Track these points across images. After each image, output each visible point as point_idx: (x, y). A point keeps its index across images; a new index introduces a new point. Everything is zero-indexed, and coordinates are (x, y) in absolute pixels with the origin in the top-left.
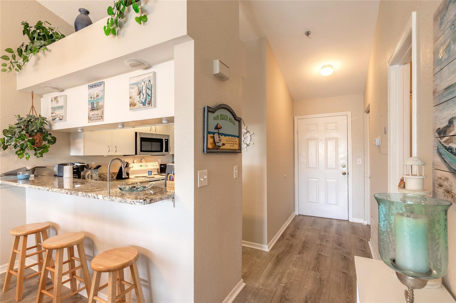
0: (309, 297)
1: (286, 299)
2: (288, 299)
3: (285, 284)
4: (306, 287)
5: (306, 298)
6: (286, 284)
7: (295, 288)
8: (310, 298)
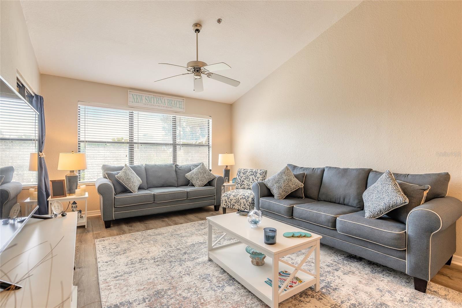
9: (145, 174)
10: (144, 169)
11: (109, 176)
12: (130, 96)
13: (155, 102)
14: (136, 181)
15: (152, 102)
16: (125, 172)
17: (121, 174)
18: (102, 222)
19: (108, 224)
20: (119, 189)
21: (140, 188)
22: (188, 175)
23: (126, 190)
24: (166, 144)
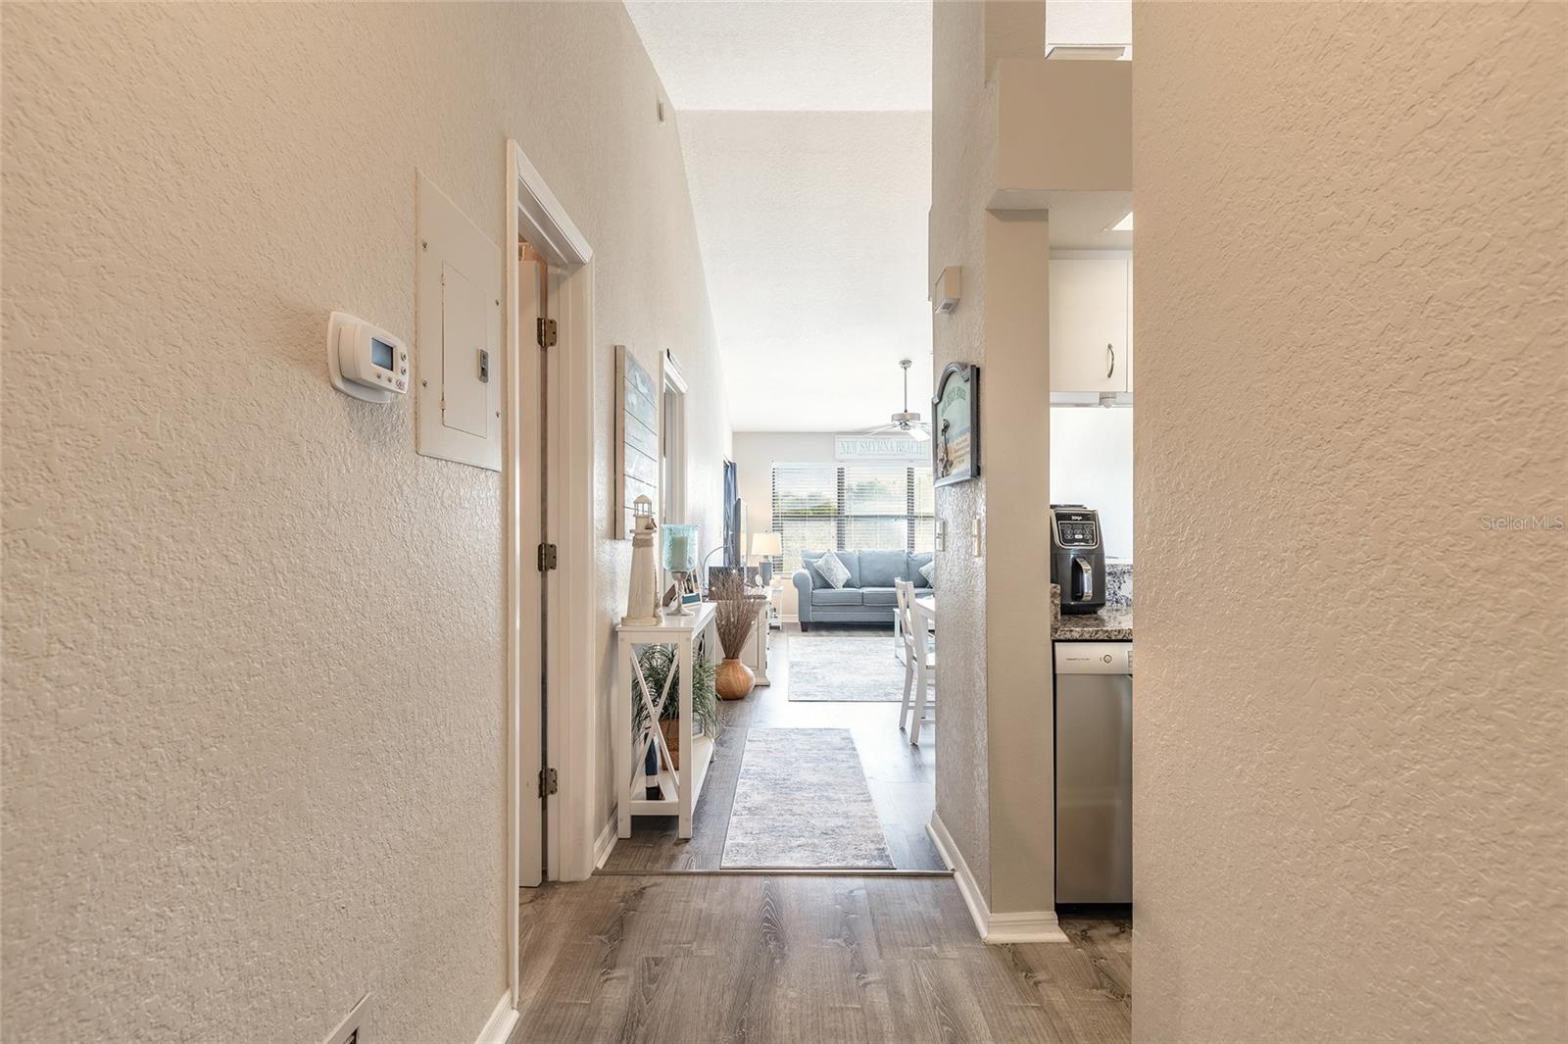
0: (778, 961)
1: (839, 937)
2: (833, 937)
3: (869, 983)
4: (792, 994)
5: (783, 957)
6: (865, 985)
7: (828, 977)
8: (773, 959)
9: (857, 568)
10: (856, 557)
11: (808, 565)
12: (838, 444)
13: (876, 448)
14: (840, 574)
15: (872, 448)
16: (827, 561)
17: (820, 562)
18: (800, 627)
19: (806, 627)
20: (818, 584)
21: (847, 585)
22: (923, 570)
23: (827, 586)
24: (897, 517)
